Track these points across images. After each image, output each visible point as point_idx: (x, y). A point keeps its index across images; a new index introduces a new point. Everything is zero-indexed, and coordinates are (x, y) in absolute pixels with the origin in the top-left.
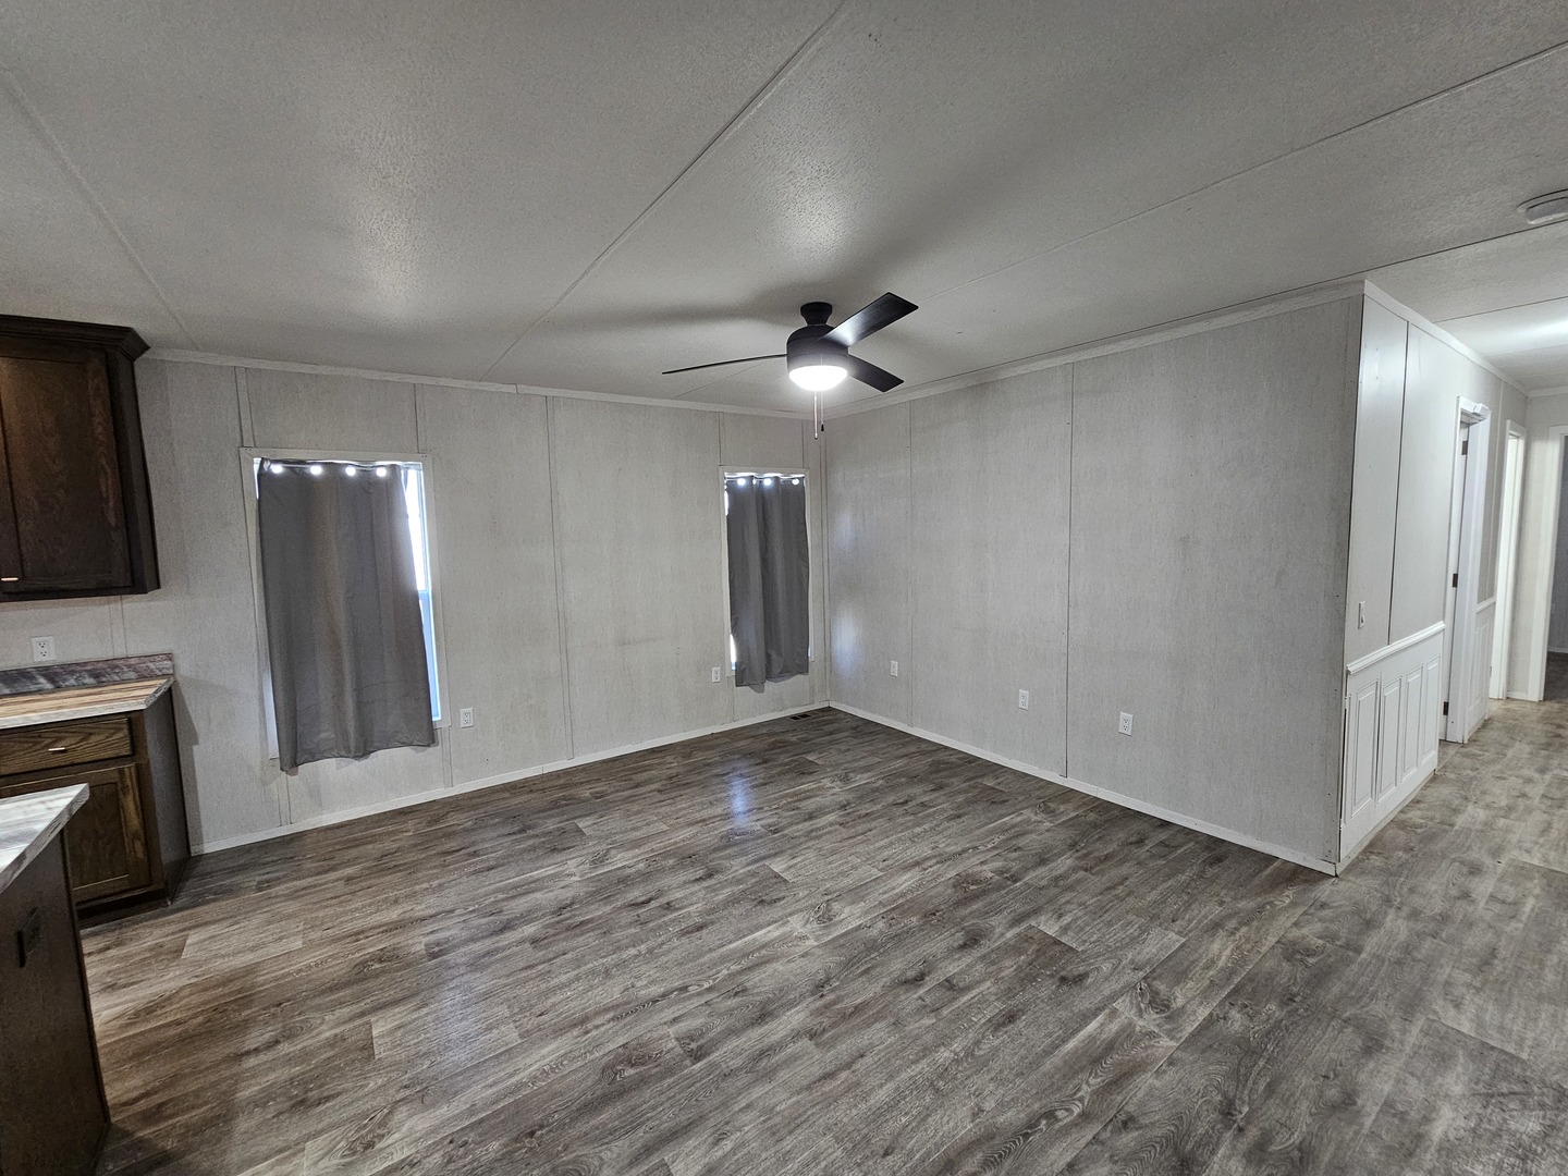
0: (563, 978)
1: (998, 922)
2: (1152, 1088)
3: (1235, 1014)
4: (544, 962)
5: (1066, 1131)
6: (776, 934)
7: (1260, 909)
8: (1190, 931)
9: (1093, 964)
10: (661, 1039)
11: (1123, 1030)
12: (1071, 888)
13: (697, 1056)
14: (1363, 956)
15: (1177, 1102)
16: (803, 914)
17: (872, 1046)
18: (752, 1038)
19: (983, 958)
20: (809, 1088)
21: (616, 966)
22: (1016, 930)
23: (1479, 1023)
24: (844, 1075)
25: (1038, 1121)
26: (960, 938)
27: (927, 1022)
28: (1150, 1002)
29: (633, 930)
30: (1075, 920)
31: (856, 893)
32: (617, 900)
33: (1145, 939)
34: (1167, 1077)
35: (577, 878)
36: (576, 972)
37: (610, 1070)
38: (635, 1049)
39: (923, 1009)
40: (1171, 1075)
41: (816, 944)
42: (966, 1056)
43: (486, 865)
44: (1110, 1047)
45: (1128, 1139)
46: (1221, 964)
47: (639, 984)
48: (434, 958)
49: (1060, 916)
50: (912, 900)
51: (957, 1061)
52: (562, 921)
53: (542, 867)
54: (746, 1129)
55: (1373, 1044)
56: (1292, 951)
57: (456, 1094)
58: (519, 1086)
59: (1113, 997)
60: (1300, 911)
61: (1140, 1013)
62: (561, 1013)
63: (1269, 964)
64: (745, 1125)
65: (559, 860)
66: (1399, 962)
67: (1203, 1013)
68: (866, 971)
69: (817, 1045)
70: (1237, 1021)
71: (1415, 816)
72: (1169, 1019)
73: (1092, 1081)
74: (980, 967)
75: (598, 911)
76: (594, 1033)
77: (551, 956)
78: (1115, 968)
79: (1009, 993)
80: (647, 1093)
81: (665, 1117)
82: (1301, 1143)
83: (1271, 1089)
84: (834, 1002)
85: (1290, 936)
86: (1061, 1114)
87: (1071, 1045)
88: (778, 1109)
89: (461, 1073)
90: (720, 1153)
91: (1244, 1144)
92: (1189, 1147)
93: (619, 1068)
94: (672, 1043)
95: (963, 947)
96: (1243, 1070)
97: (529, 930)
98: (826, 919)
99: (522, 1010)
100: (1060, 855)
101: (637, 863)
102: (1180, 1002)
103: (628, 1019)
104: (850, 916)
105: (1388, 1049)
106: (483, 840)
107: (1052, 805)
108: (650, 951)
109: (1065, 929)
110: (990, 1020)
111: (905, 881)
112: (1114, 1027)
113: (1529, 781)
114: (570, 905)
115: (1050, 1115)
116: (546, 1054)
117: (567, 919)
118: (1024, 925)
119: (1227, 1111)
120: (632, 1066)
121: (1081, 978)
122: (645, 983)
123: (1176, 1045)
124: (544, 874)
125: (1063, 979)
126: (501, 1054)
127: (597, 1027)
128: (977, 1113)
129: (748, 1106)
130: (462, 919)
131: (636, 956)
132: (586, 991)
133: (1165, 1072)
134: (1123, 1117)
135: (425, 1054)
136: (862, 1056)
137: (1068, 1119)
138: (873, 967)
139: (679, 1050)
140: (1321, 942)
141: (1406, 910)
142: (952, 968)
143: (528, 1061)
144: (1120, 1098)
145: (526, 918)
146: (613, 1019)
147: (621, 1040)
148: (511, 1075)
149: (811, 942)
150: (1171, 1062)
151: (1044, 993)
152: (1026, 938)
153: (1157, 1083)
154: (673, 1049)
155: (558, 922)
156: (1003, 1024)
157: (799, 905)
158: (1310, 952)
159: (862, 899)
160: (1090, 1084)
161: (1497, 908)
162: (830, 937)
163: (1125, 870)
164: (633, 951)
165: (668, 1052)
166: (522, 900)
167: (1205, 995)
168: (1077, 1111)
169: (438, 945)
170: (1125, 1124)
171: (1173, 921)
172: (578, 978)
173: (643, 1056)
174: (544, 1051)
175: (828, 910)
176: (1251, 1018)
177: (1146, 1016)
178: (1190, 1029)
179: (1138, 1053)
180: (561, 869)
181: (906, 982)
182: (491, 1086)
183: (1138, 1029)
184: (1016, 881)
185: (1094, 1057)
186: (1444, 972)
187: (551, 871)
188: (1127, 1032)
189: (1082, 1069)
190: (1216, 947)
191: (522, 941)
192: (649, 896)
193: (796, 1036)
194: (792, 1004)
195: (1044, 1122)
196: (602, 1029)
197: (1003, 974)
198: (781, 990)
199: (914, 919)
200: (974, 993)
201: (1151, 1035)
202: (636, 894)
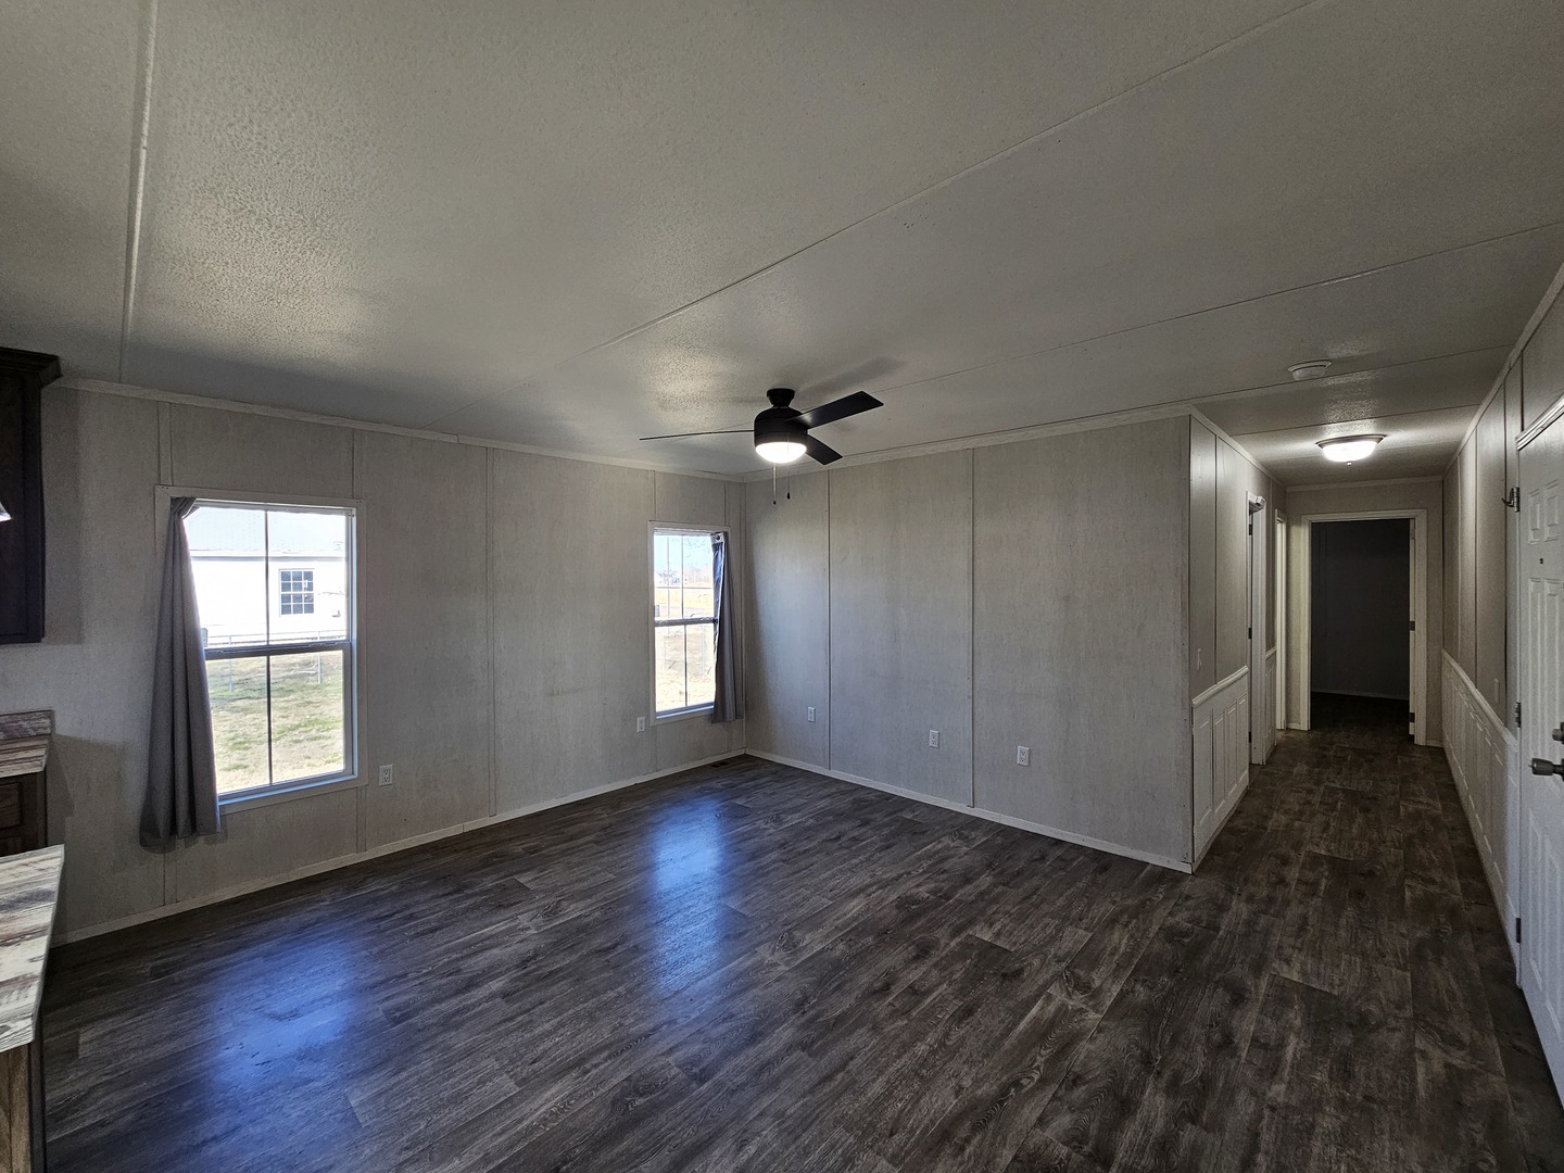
0: (547, 1026)
1: (941, 934)
2: (1089, 1052)
3: (1139, 988)
4: (521, 1014)
5: (1032, 1093)
6: (748, 963)
7: (1143, 904)
8: (1094, 927)
9: (1024, 961)
10: (663, 1068)
11: (1059, 1010)
12: (995, 900)
13: (702, 1078)
14: (1221, 933)
15: (1109, 1061)
16: (768, 944)
17: (858, 1050)
18: (748, 1058)
19: (935, 965)
20: (811, 1091)
21: (598, 1009)
22: (958, 940)
23: (1304, 973)
24: (839, 1077)
25: (1008, 1091)
26: (912, 951)
27: (901, 1023)
28: (1075, 986)
29: (606, 975)
30: (1004, 926)
31: (813, 921)
32: (582, 948)
33: (1062, 937)
34: (1098, 1041)
35: (533, 931)
36: (559, 1019)
37: (618, 1102)
38: (638, 1080)
39: (894, 1014)
40: (1101, 1038)
41: (787, 969)
42: (940, 1046)
43: (429, 926)
44: (1052, 1024)
45: (1080, 1093)
46: (1122, 950)
47: (627, 1022)
48: (398, 1023)
49: (991, 925)
50: (865, 922)
51: (933, 1052)
52: (530, 972)
53: (492, 924)
54: (764, 1133)
55: (1238, 998)
56: (1171, 935)
57: (465, 1146)
58: (531, 1130)
59: (1046, 985)
60: (1172, 903)
61: (1069, 995)
62: (555, 1059)
63: (1157, 946)
64: (764, 1129)
65: (508, 915)
66: (1246, 935)
67: (1115, 990)
68: (838, 988)
69: (810, 1055)
70: (1141, 993)
71: (1239, 822)
72: (1092, 997)
73: (1043, 1052)
74: (935, 973)
75: (563, 961)
76: (594, 1072)
77: (528, 1006)
78: (1043, 962)
79: (961, 992)
80: (662, 1118)
81: (685, 1136)
82: (1202, 1076)
83: (1174, 1040)
84: (817, 1016)
85: (1167, 923)
86: (1024, 1081)
87: (1022, 1026)
88: (788, 1112)
89: (463, 1128)
90: (746, 1157)
91: (1162, 1084)
92: (1125, 1091)
93: (628, 1099)
94: (675, 1070)
95: (917, 958)
96: (1152, 1029)
97: (496, 985)
98: (792, 946)
99: (512, 1061)
100: (979, 874)
101: (593, 911)
102: (1097, 983)
103: (625, 1054)
104: (813, 942)
105: (1247, 999)
106: (417, 903)
107: (966, 833)
108: (629, 991)
109: (998, 935)
110: (952, 1015)
111: (855, 907)
112: (1052, 1008)
113: (1310, 792)
114: (534, 957)
115: (1017, 1084)
116: (552, 1096)
117: (535, 970)
118: (964, 935)
119: (1147, 1061)
120: (641, 1095)
121: (1019, 972)
122: (632, 1020)
123: (1101, 1016)
124: (497, 930)
125: (1004, 976)
126: (502, 1103)
127: (596, 1066)
128: (958, 1091)
129: (762, 1114)
130: (418, 982)
131: (616, 998)
132: (574, 1036)
133: (1096, 1038)
134: (1071, 1078)
135: (417, 1115)
136: (852, 1059)
137: (1032, 1084)
138: (845, 982)
139: (682, 1076)
140: (1189, 925)
141: (1244, 895)
142: (913, 976)
143: (534, 1105)
144: (1067, 1063)
145: (489, 974)
146: (609, 1057)
147: (624, 1075)
148: (520, 1121)
149: (782, 968)
150: (1100, 1030)
151: (991, 989)
152: (966, 946)
153: (1092, 1047)
154: (676, 1075)
155: (525, 975)
156: (964, 1018)
157: (763, 937)
158: (1185, 934)
159: (819, 926)
160: (1042, 1056)
161: (1303, 888)
162: (799, 962)
163: (1035, 881)
164: (611, 994)
165: (673, 1078)
166: (480, 958)
167: (1115, 975)
168: (1036, 1077)
169: (398, 1010)
170: (1074, 1081)
171: (1080, 920)
172: (562, 1025)
173: (650, 1085)
174: (548, 1095)
175: (791, 937)
176: (1151, 989)
177: (1074, 997)
178: (1108, 1003)
179: (1075, 1026)
180: (513, 924)
181: (874, 993)
182: (500, 1134)
183: (1070, 1007)
184: (948, 899)
185: (1040, 1033)
186: (1275, 940)
187: (502, 927)
188: (1062, 1011)
189: (1034, 1045)
190: (1116, 936)
191: (492, 996)
192: (614, 941)
193: (789, 1049)
194: (778, 1023)
195: (1013, 1090)
196: (602, 1067)
197: (955, 977)
198: (765, 1012)
199: (870, 939)
200: (935, 994)
201: (1081, 1011)
202: (599, 941)
